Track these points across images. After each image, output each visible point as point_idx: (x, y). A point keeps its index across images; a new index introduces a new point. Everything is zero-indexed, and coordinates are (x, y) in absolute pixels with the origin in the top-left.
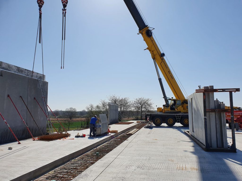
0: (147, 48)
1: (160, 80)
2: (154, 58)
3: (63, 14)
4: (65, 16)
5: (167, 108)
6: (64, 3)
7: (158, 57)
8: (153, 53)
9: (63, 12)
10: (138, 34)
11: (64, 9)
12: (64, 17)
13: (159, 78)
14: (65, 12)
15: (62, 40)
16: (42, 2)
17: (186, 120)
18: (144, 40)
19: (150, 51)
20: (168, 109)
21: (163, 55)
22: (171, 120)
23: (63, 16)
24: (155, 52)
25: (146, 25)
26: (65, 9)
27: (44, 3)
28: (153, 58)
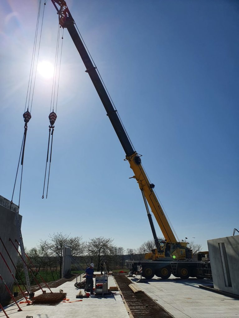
0: (134, 177)
1: (149, 216)
2: (142, 189)
3: (50, 131)
4: (52, 134)
5: (160, 254)
6: (53, 119)
7: (146, 188)
8: (141, 183)
9: (50, 130)
10: (125, 160)
11: (52, 126)
12: (51, 136)
13: (149, 214)
14: (53, 130)
15: (47, 161)
16: (29, 117)
17: (183, 270)
18: (131, 167)
19: (137, 180)
20: (162, 255)
21: (153, 186)
22: (165, 271)
23: (50, 133)
24: (144, 183)
25: (134, 151)
26: (53, 126)
27: (31, 117)
28: (141, 189)
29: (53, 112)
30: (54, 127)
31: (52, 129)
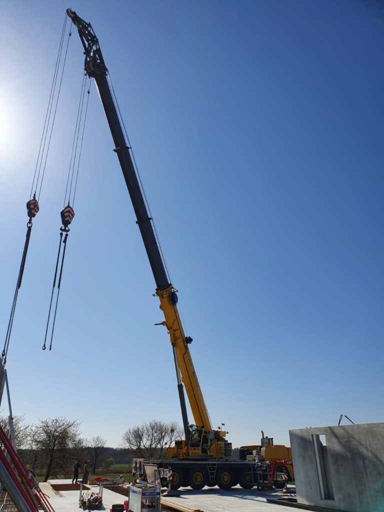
0: (163, 323)
1: (180, 387)
2: (174, 345)
3: (61, 236)
4: (65, 241)
5: (194, 449)
6: (68, 218)
7: (180, 343)
8: (174, 334)
9: (61, 234)
10: (154, 295)
11: (65, 228)
12: (63, 244)
13: (180, 384)
14: (67, 235)
15: (54, 286)
16: (36, 208)
17: (224, 475)
18: (161, 307)
19: (169, 329)
20: (196, 451)
21: (189, 340)
22: (198, 477)
23: (61, 240)
24: (177, 334)
25: (169, 283)
26: (67, 229)
27: (38, 210)
28: (172, 343)
29: (69, 206)
30: (69, 231)
31: (64, 233)
